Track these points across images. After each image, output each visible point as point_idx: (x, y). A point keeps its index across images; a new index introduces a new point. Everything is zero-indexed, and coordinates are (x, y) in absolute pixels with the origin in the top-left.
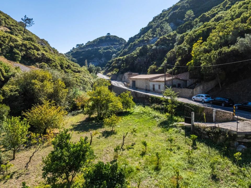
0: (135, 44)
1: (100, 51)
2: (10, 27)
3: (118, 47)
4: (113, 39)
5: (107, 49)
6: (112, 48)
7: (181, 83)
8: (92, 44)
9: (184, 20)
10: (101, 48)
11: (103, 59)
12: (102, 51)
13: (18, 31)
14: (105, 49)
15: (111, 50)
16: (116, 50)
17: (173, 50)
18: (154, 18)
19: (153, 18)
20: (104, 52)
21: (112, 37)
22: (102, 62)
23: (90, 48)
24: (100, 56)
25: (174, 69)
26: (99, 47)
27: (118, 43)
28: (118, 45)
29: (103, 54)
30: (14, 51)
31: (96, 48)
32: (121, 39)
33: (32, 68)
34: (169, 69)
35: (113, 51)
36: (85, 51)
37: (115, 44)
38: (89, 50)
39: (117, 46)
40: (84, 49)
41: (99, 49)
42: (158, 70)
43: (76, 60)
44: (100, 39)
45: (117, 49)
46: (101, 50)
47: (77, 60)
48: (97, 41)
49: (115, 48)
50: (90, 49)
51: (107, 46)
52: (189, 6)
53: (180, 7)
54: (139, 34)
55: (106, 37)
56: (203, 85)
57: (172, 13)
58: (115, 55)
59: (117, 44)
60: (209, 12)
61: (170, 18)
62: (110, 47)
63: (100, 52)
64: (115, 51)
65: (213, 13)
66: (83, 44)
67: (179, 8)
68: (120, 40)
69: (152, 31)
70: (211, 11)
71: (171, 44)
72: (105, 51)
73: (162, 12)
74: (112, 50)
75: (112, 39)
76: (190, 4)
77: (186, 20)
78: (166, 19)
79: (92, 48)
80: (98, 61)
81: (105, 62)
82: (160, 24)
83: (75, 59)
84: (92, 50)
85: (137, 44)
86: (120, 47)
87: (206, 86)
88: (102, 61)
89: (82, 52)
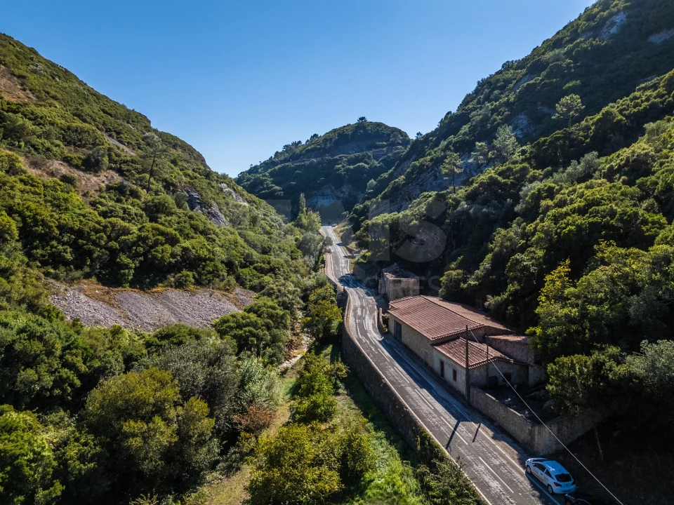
0: (422, 165)
1: (339, 166)
2: (121, 167)
3: (384, 155)
4: (372, 132)
5: (357, 160)
6: (369, 158)
7: (511, 371)
8: (320, 148)
9: (553, 117)
10: (341, 159)
11: (345, 189)
12: (343, 167)
13: (139, 173)
14: (350, 162)
15: (366, 165)
16: (379, 163)
17: (508, 233)
18: (479, 82)
19: (476, 85)
20: (347, 170)
21: (369, 128)
22: (342, 195)
23: (315, 158)
24: (338, 181)
25: (505, 297)
26: (337, 157)
27: (384, 143)
28: (385, 149)
29: (345, 175)
30: (118, 260)
31: (330, 158)
32: (392, 132)
33: (157, 292)
34: (493, 296)
35: (371, 165)
36: (302, 165)
37: (376, 147)
38: (311, 164)
39: (382, 151)
40: (301, 162)
41: (336, 162)
42: (466, 285)
43: (280, 191)
44: (339, 134)
45: (382, 161)
46: (341, 164)
47: (283, 191)
48: (333, 140)
49: (376, 158)
50: (315, 160)
51: (357, 154)
52: (574, 68)
53: (548, 70)
54: (436, 130)
55: (356, 127)
56: (558, 424)
57: (525, 84)
58: (375, 183)
59: (383, 146)
60: (626, 101)
61: (520, 98)
62: (364, 156)
63: (339, 169)
64: (376, 167)
65: (636, 110)
66: (300, 142)
67: (544, 73)
68: (392, 136)
69: (470, 134)
70: (632, 100)
71: (508, 200)
72: (352, 167)
73: (503, 67)
74: (368, 164)
75: (370, 134)
76: (575, 62)
77: (558, 117)
78: (508, 100)
79: (319, 159)
80: (332, 192)
81: (350, 195)
82: (492, 114)
83: (278, 188)
84: (319, 163)
85: (427, 166)
86: (390, 154)
87: (567, 427)
88: (342, 192)
89: (297, 169)
